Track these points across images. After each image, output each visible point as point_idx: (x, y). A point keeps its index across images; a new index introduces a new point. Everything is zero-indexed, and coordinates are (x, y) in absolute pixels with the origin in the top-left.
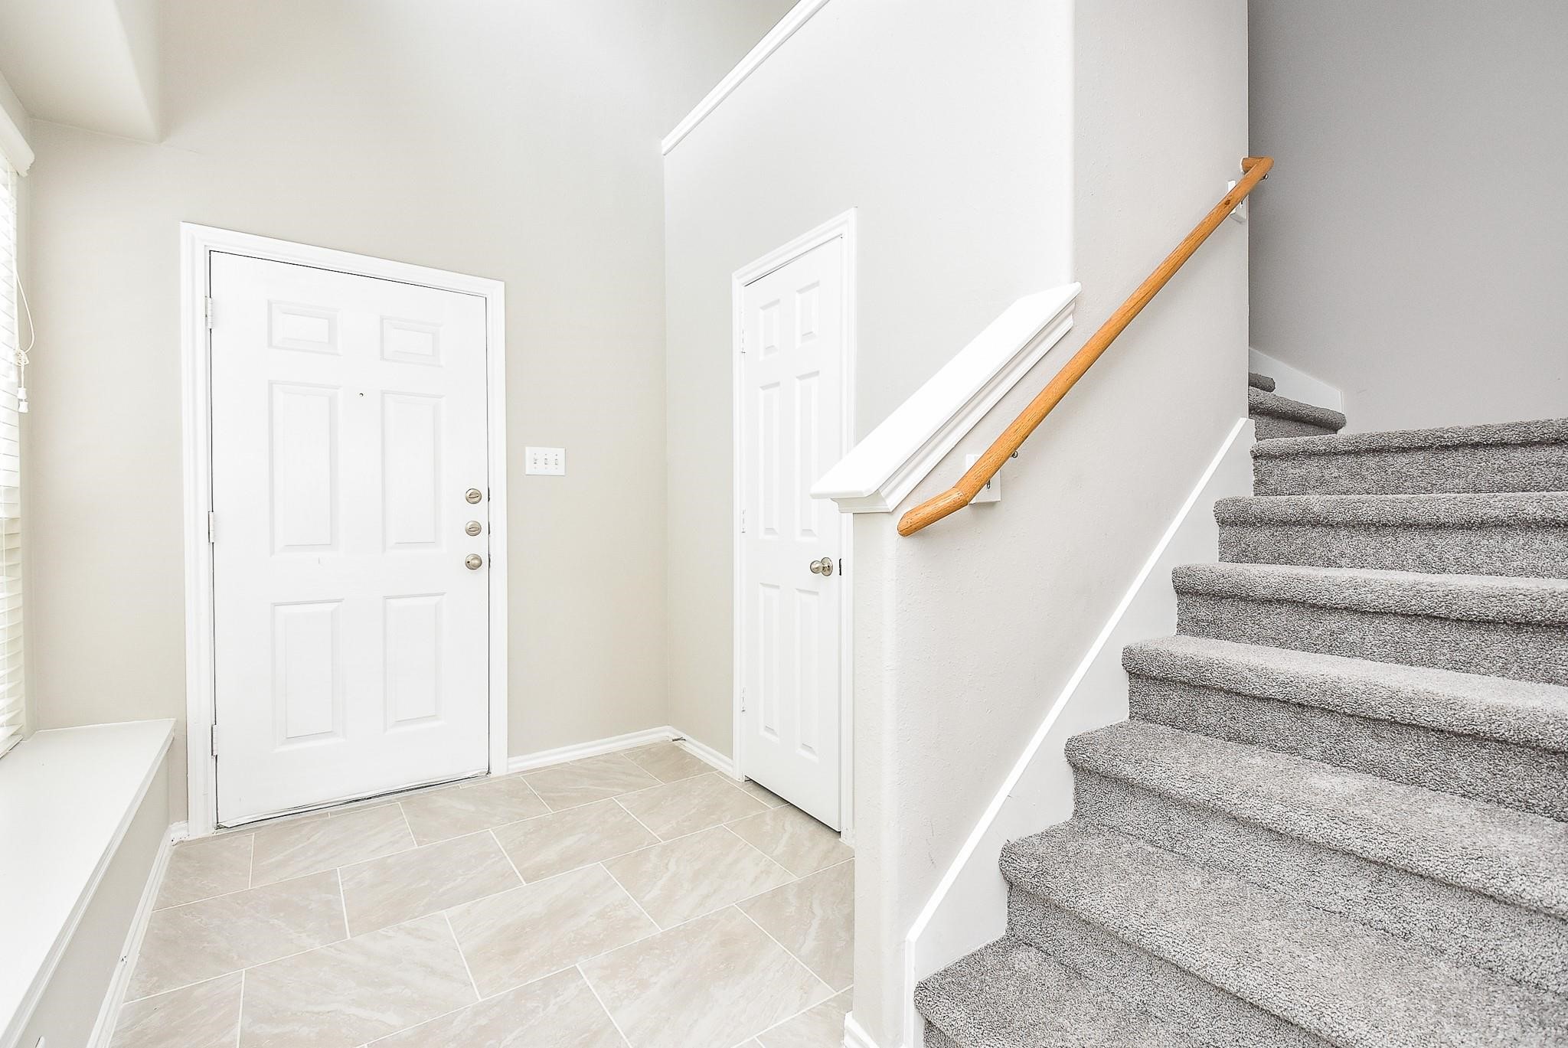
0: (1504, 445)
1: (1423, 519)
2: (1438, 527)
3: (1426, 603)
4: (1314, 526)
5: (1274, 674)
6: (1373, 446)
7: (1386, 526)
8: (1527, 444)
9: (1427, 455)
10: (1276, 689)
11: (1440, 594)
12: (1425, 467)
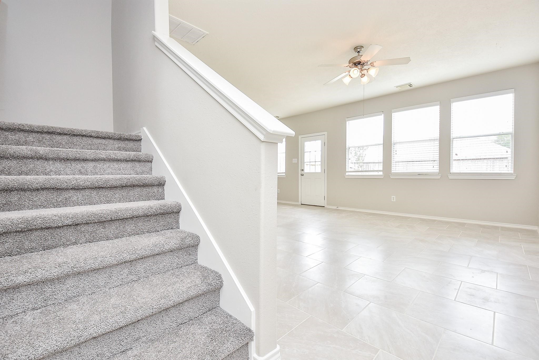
0: (91, 136)
1: (81, 158)
2: (85, 160)
3: (100, 183)
4: (38, 159)
5: (67, 215)
6: (49, 131)
7: (68, 160)
8: (97, 137)
9: (68, 137)
10: (69, 220)
11: (104, 180)
12: (67, 141)
